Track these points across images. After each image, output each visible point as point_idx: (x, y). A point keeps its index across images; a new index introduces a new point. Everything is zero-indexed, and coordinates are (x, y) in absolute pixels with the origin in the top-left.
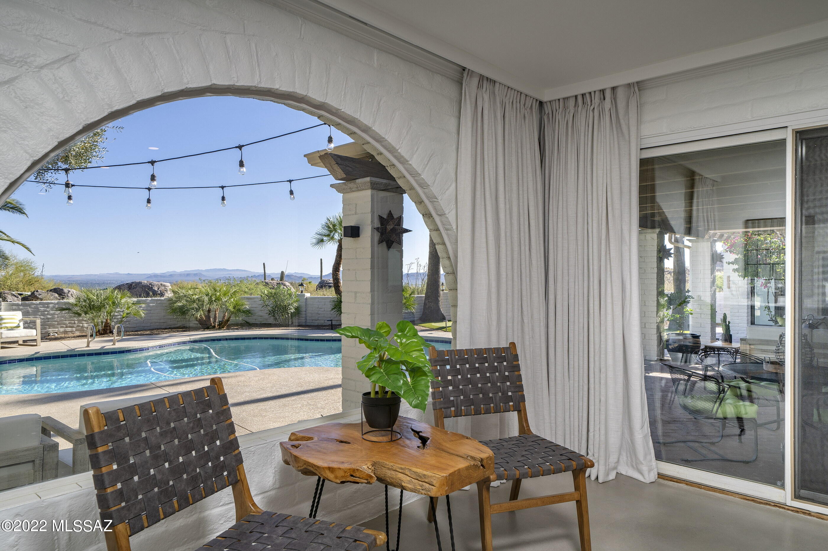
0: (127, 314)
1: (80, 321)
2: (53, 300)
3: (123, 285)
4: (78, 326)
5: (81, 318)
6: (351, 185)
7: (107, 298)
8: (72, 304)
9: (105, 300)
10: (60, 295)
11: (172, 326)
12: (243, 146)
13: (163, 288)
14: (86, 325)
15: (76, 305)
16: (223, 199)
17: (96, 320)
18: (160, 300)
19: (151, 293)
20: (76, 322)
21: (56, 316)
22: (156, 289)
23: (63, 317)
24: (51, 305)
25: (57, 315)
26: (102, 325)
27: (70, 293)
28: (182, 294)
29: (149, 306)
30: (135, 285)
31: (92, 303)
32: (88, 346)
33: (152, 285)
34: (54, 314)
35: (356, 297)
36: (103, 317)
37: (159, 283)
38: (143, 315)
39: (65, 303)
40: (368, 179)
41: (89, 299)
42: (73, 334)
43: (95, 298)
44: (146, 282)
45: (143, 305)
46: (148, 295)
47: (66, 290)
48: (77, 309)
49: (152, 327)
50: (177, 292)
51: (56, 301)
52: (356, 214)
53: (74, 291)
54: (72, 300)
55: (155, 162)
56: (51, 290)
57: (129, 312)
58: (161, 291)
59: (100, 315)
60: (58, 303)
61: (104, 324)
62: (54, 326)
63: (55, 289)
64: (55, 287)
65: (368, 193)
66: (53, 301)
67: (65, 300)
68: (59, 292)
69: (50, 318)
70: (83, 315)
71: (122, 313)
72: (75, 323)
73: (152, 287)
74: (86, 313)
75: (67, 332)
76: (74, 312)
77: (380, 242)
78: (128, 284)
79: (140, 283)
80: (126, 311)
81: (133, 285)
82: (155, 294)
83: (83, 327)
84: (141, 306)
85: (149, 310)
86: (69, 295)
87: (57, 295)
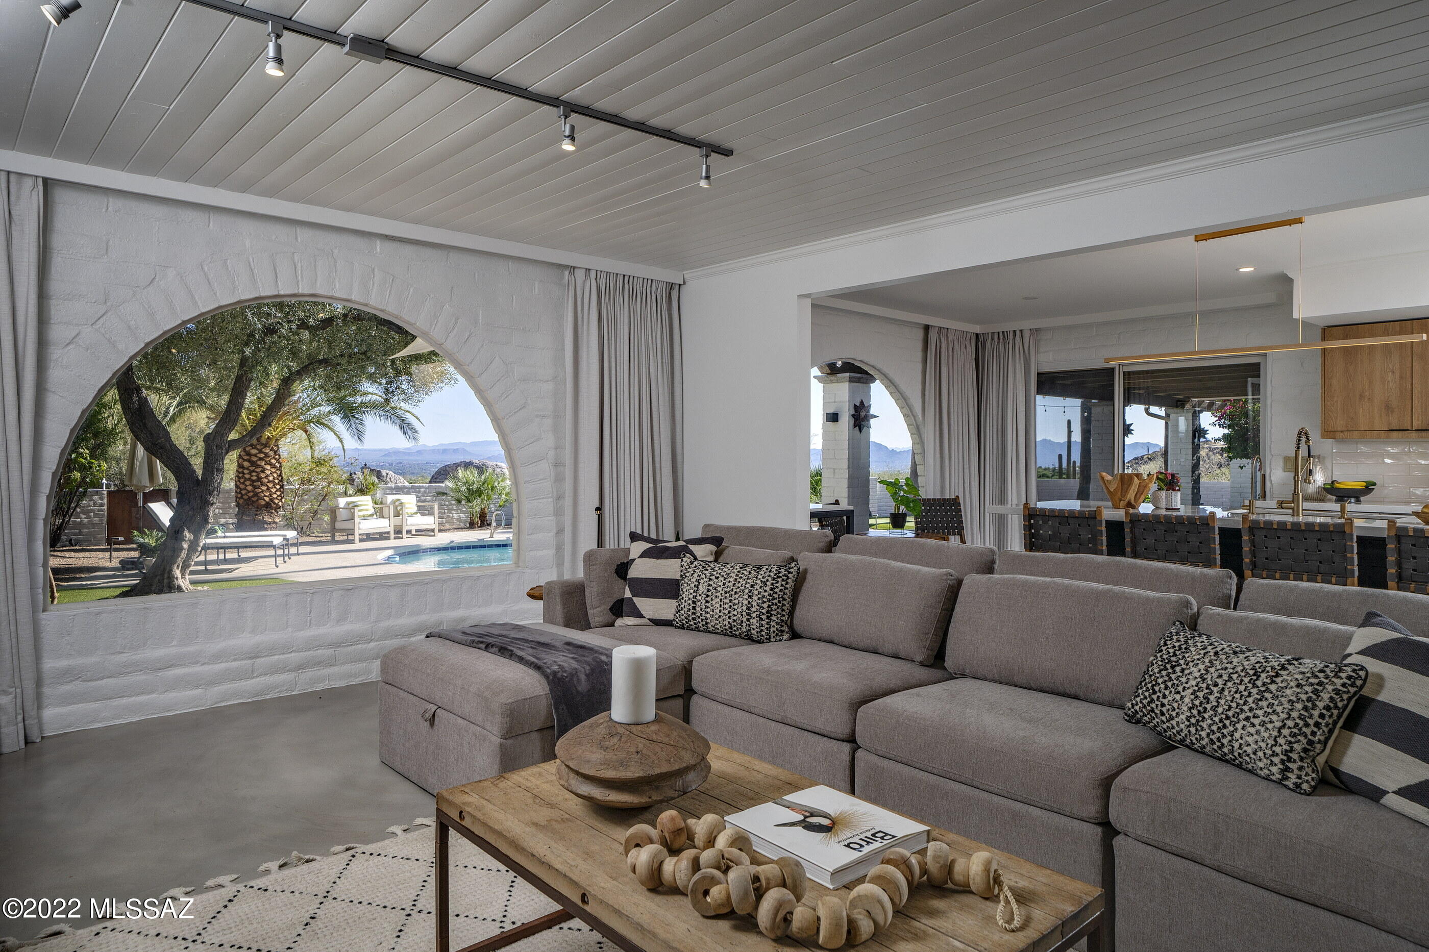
0: (505, 502)
6: (832, 378)
7: (486, 481)
8: (451, 488)
9: (484, 483)
15: (456, 489)
25: (437, 501)
31: (471, 487)
32: (492, 536)
40: (848, 374)
44: (478, 461)
48: (458, 495)
52: (835, 402)
60: (429, 487)
61: (479, 514)
65: (846, 385)
70: (464, 502)
71: (499, 501)
76: (455, 499)
77: (855, 426)
78: (454, 464)
79: (471, 463)
80: (504, 498)
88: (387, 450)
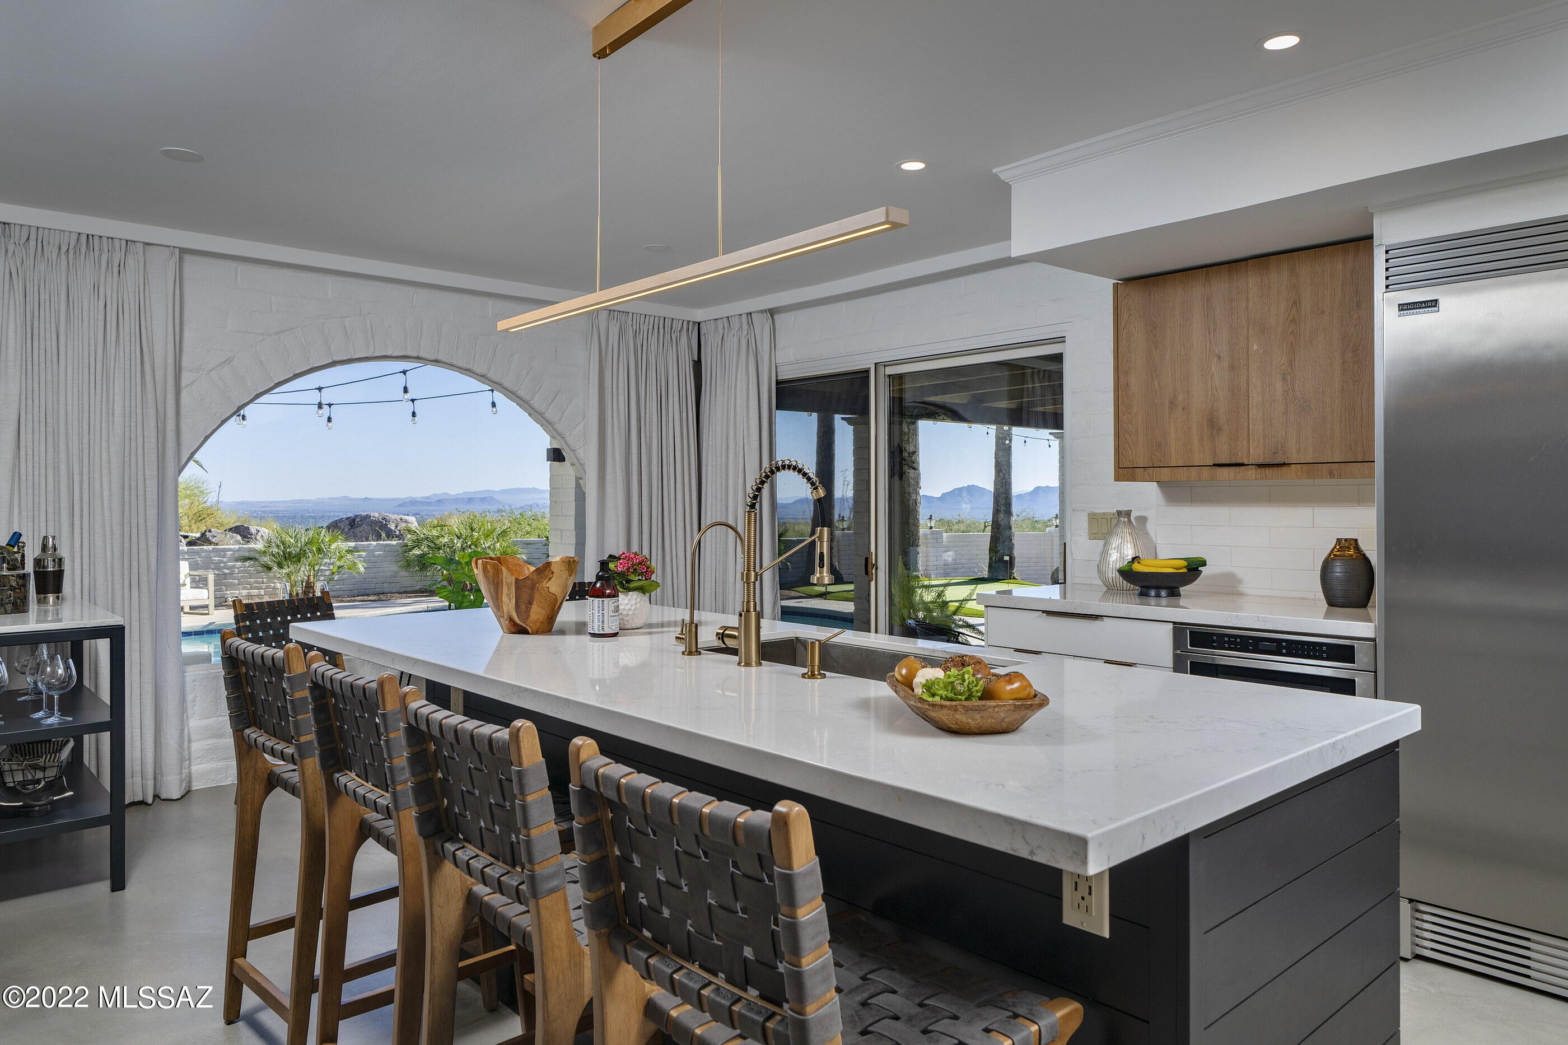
0: (339, 567)
1: (270, 580)
2: (233, 544)
3: (341, 520)
4: (267, 587)
5: (271, 574)
7: (310, 542)
8: (259, 552)
9: (306, 544)
10: (244, 537)
11: (409, 589)
12: (407, 371)
13: (403, 525)
14: (278, 585)
15: (265, 552)
16: (414, 414)
17: (292, 577)
18: (390, 545)
19: (384, 535)
20: (265, 580)
21: (236, 570)
22: (393, 527)
23: (245, 571)
24: (229, 553)
25: (238, 568)
26: (302, 585)
27: (260, 534)
28: (422, 536)
29: (374, 556)
30: (360, 521)
31: (288, 550)
33: (386, 521)
34: (234, 567)
35: (562, 536)
36: (304, 572)
37: (398, 517)
38: (362, 569)
39: (250, 550)
41: (283, 543)
42: (261, 599)
43: (292, 541)
44: (377, 515)
45: (364, 554)
46: (379, 538)
47: (253, 530)
48: (266, 559)
49: (378, 590)
50: (415, 532)
51: (237, 547)
53: (265, 531)
54: (259, 546)
55: (323, 388)
56: (230, 530)
57: (341, 563)
58: (400, 531)
59: (300, 569)
60: (239, 550)
61: (304, 584)
62: (232, 586)
63: (236, 527)
64: (236, 524)
66: (232, 547)
67: (252, 545)
68: (242, 532)
69: (228, 574)
70: (275, 568)
71: (331, 567)
72: (263, 583)
73: (386, 525)
74: (280, 566)
75: (252, 596)
76: (263, 565)
78: (348, 518)
79: (368, 517)
80: (338, 563)
81: (357, 520)
82: (390, 535)
83: (275, 588)
84: (362, 555)
85: (371, 562)
86: (258, 537)
87: (239, 538)
88: (402, 499)
